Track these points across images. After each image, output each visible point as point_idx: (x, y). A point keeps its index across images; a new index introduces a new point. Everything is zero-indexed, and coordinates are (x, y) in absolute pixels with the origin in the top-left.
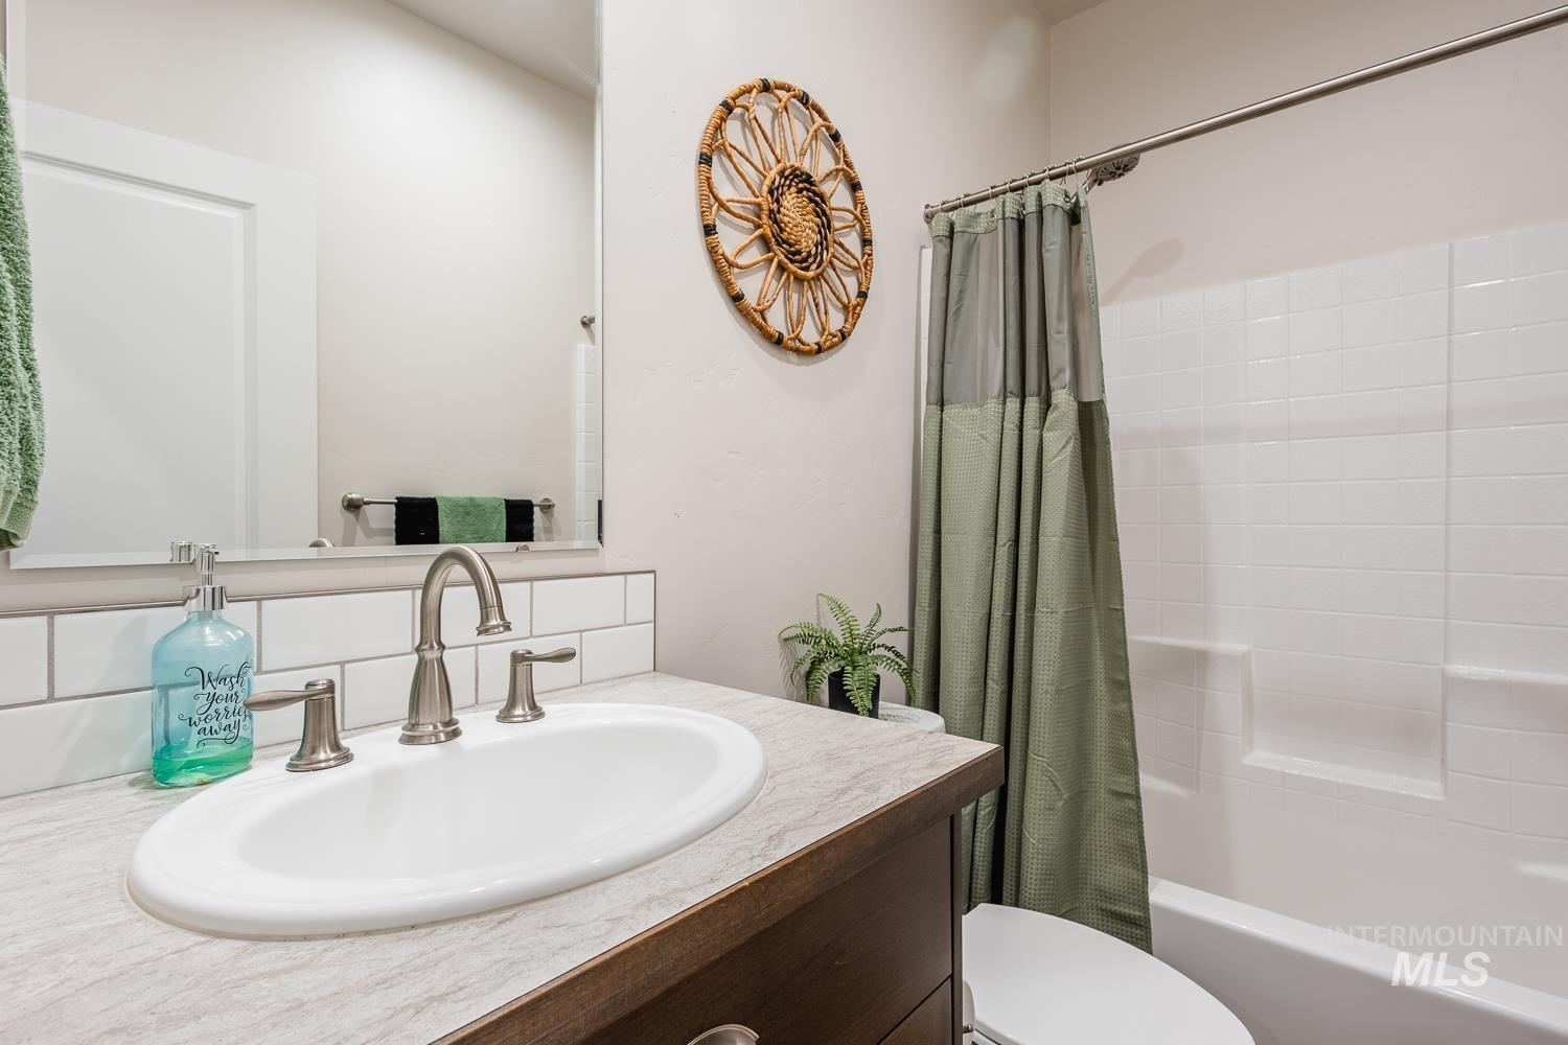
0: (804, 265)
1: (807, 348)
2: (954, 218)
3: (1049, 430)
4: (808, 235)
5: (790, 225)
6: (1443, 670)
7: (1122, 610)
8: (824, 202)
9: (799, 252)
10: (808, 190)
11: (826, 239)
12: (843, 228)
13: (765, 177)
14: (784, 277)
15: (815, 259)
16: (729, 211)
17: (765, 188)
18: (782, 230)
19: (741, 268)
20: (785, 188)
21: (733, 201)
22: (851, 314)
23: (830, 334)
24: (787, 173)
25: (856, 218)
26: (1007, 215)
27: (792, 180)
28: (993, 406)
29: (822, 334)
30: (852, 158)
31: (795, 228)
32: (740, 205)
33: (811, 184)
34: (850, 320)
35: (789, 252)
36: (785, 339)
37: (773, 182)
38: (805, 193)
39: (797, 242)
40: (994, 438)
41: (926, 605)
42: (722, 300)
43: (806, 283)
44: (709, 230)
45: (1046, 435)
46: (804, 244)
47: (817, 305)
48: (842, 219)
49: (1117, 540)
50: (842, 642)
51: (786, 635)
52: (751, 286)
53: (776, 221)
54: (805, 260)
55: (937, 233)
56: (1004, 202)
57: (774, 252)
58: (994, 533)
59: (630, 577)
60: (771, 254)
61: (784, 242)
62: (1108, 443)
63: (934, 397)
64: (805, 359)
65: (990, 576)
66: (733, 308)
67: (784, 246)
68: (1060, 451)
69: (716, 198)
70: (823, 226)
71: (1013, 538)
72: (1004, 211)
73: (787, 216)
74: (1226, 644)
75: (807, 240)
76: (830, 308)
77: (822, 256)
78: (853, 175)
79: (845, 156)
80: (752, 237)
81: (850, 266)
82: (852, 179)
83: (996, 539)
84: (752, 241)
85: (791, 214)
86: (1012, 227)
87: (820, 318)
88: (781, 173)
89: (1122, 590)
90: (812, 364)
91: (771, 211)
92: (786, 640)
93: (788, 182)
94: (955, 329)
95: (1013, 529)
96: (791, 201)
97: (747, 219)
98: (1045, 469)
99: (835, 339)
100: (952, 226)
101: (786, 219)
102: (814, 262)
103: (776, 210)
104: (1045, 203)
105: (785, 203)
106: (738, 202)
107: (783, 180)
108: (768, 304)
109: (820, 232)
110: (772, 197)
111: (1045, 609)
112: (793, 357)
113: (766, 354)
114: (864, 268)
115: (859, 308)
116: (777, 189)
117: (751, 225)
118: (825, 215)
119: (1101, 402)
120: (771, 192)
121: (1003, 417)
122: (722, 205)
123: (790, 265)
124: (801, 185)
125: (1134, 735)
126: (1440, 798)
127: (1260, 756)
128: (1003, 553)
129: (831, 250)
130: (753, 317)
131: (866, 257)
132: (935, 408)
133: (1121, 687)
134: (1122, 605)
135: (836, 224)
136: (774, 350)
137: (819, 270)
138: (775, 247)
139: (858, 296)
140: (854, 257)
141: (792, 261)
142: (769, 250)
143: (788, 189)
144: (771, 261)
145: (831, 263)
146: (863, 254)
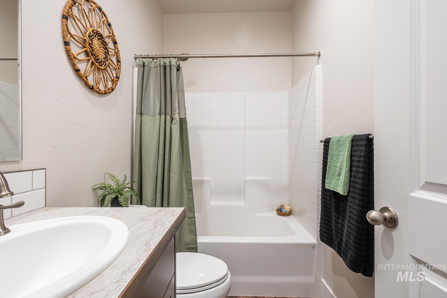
0: (100, 64)
1: (101, 92)
2: (144, 61)
3: (173, 125)
4: (101, 54)
5: (96, 50)
6: (244, 179)
7: (191, 171)
8: (106, 45)
9: (98, 59)
10: (101, 40)
11: (107, 57)
12: (112, 55)
13: (87, 31)
14: (94, 67)
15: (104, 63)
16: (74, 39)
17: (87, 35)
18: (93, 51)
19: (79, 60)
20: (94, 37)
21: (76, 35)
22: (114, 83)
23: (108, 88)
24: (95, 32)
25: (116, 53)
26: (161, 64)
27: (96, 35)
28: (157, 117)
29: (105, 89)
30: (115, 33)
31: (97, 51)
32: (78, 38)
33: (103, 38)
34: (114, 85)
35: (95, 58)
36: (95, 87)
37: (90, 33)
38: (100, 40)
39: (98, 56)
40: (158, 126)
41: (137, 174)
42: (71, 70)
43: (101, 70)
44: (66, 44)
45: (172, 126)
46: (100, 57)
47: (104, 78)
48: (111, 52)
49: (189, 154)
50: (115, 188)
51: (94, 188)
52: (82, 67)
53: (91, 47)
54: (101, 62)
55: (139, 64)
56: (160, 60)
57: (90, 57)
58: (158, 152)
59: (34, 172)
60: (89, 58)
61: (94, 55)
62: (187, 129)
63: (139, 112)
64: (100, 95)
65: (157, 165)
66: (75, 73)
67: (94, 56)
68: (176, 130)
69: (69, 33)
70: (106, 53)
71: (163, 154)
72: (160, 63)
73: (95, 46)
74: (206, 178)
75: (101, 56)
76: (108, 80)
77: (106, 63)
78: (115, 39)
79: (112, 32)
80: (83, 50)
81: (114, 68)
82: (114, 40)
83: (158, 154)
84: (82, 51)
85: (96, 46)
86: (162, 68)
87: (105, 83)
88: (93, 31)
89: (191, 166)
90: (102, 97)
91: (89, 43)
92: (94, 189)
93: (95, 35)
94: (145, 93)
95: (163, 151)
96: (96, 42)
97: (81, 44)
98: (172, 135)
99: (110, 90)
100: (144, 63)
101: (94, 47)
102: (103, 64)
103: (91, 43)
104: (172, 64)
105: (94, 42)
106: (77, 36)
107: (93, 34)
108: (88, 75)
109: (105, 55)
110: (90, 38)
111: (173, 173)
112: (96, 94)
113: (87, 91)
114: (118, 69)
115: (117, 82)
116: (91, 36)
117: (81, 46)
118: (107, 50)
119: (185, 118)
120: (89, 36)
121: (160, 120)
122: (72, 36)
123: (96, 63)
124: (99, 37)
125: (193, 202)
126: (244, 205)
127: (213, 203)
128: (161, 158)
129: (109, 61)
130: (83, 78)
131: (119, 66)
132: (139, 116)
133: (190, 191)
134: (191, 170)
135: (110, 54)
136: (90, 91)
137: (105, 67)
138: (91, 56)
139: (116, 78)
140: (115, 65)
141: (97, 62)
142: (88, 56)
143: (95, 37)
144: (89, 60)
145: (108, 65)
146: (118, 65)
